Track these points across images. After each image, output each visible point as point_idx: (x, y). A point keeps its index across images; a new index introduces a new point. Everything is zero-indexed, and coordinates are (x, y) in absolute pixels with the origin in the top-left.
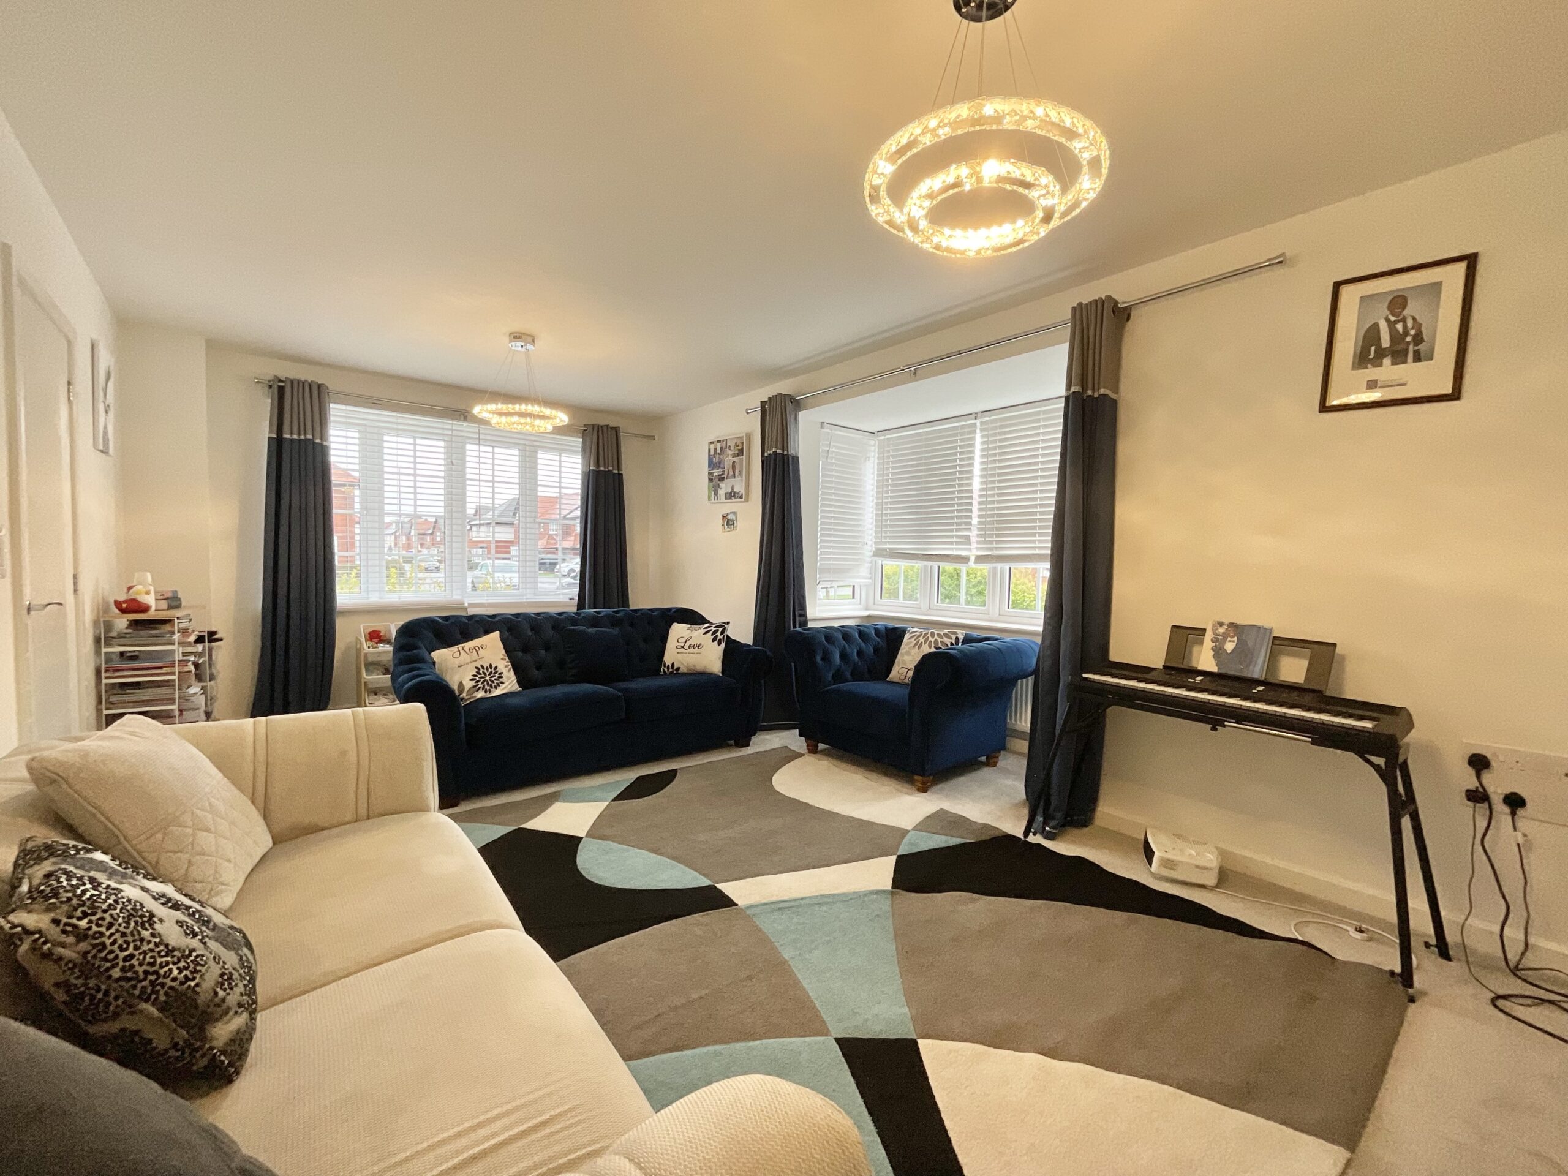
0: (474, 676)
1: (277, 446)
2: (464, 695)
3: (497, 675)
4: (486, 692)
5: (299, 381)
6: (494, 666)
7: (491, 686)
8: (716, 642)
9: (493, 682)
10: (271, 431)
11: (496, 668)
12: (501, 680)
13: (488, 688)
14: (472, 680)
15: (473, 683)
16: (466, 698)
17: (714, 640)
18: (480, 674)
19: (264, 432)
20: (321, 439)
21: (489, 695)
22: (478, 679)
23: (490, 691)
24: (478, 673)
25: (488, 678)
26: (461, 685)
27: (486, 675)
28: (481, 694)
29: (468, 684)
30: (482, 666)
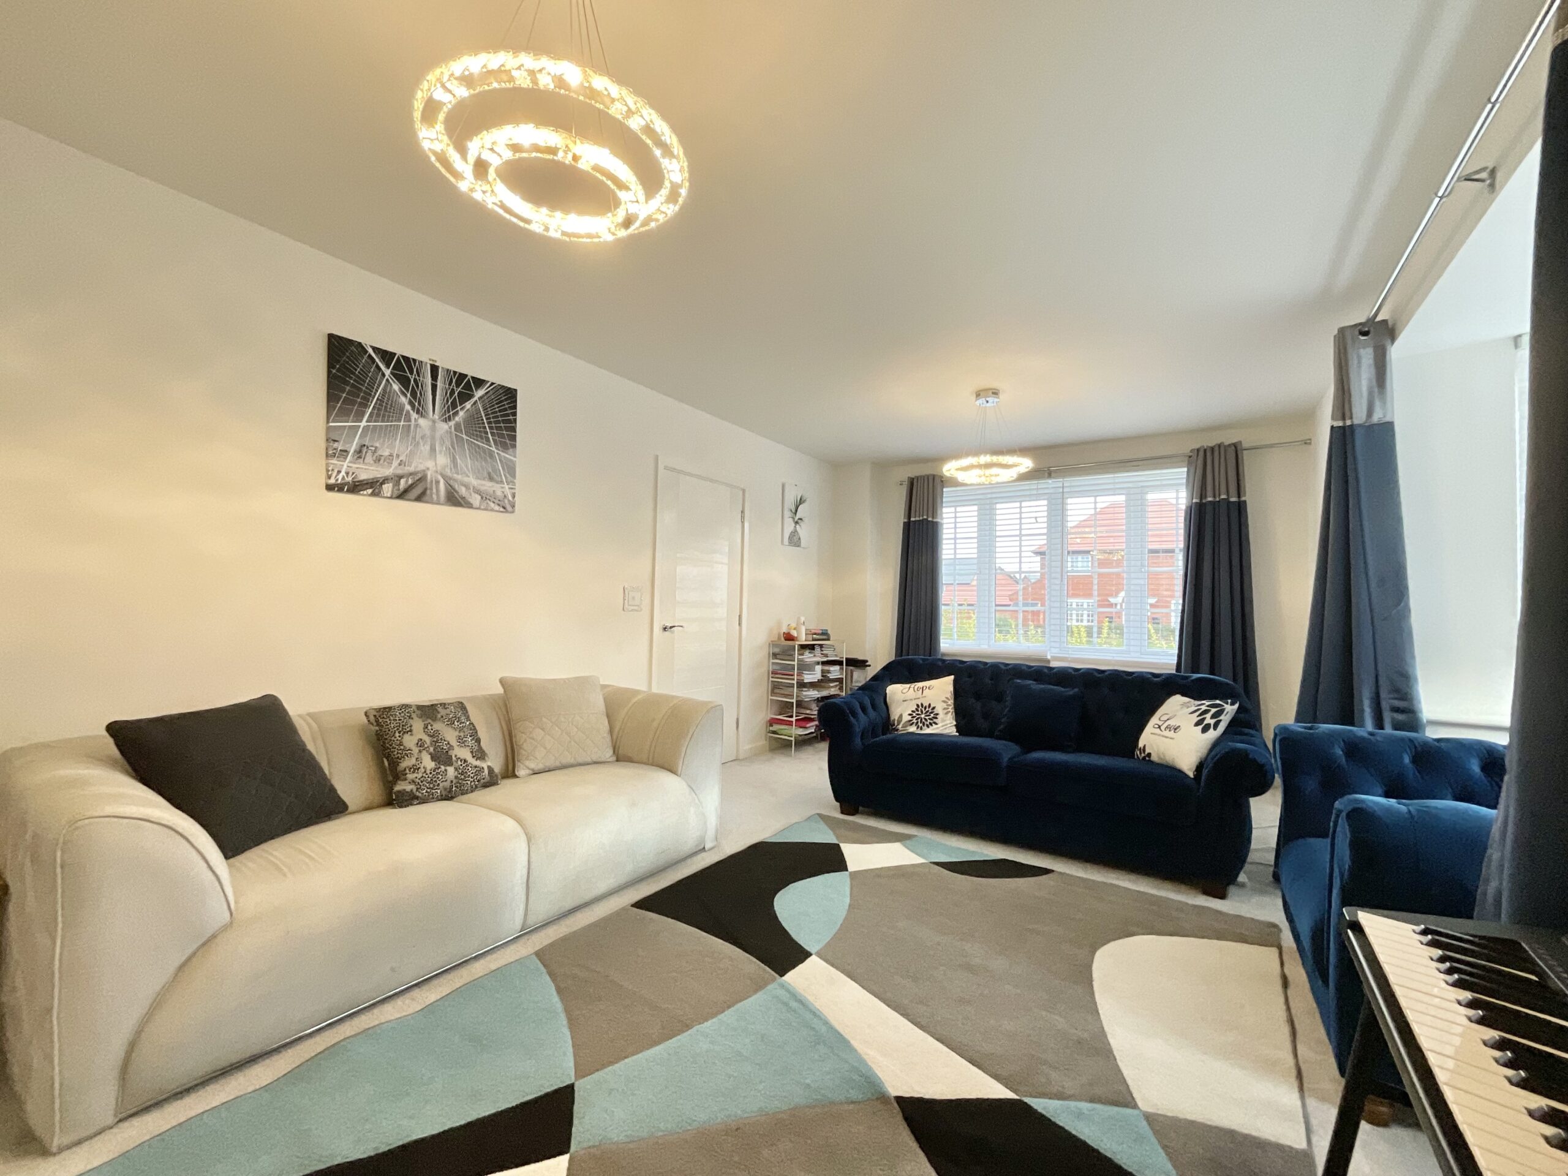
0: (913, 711)
1: (908, 527)
2: (900, 727)
3: (932, 715)
4: (918, 728)
5: (921, 476)
6: (932, 706)
7: (924, 724)
8: (1200, 727)
9: (926, 720)
10: (904, 518)
11: (934, 708)
12: (935, 720)
13: (920, 725)
14: (910, 715)
15: (910, 718)
16: (901, 729)
17: (1197, 724)
18: (918, 711)
19: (902, 519)
20: (933, 518)
21: (919, 732)
22: (914, 715)
23: (921, 729)
24: (917, 710)
25: (923, 716)
26: (901, 716)
27: (925, 714)
28: (912, 729)
29: (906, 718)
30: (922, 705)
